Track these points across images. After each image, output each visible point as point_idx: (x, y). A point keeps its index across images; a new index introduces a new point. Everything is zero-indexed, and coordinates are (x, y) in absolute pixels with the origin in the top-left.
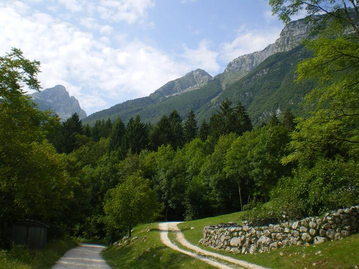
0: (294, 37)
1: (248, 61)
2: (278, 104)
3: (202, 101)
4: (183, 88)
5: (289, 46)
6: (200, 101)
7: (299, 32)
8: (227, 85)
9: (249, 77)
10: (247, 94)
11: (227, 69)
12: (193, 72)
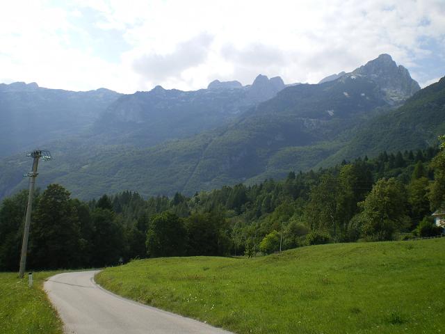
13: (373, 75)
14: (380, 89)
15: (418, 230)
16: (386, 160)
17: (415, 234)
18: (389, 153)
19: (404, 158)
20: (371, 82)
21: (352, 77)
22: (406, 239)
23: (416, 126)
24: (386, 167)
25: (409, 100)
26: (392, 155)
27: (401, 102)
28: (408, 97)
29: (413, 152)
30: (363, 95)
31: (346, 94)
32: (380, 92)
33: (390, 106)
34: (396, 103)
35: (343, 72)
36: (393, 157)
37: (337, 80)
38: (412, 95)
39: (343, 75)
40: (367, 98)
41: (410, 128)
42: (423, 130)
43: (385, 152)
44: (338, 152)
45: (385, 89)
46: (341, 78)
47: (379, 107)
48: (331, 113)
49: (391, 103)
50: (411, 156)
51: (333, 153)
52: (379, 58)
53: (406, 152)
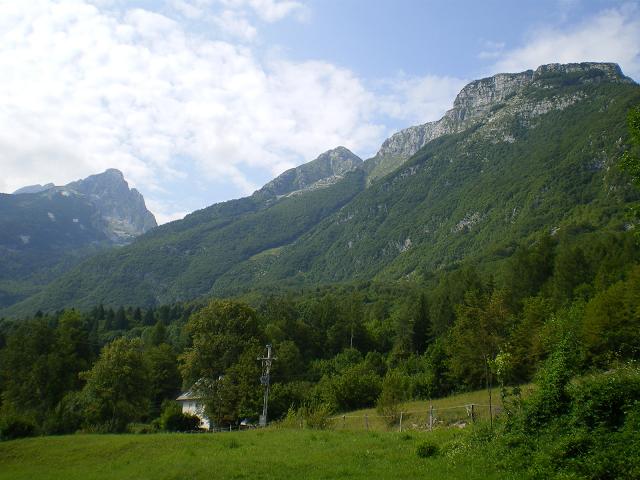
0: (473, 108)
1: (414, 139)
2: (408, 230)
3: (325, 210)
4: (309, 181)
5: (464, 124)
6: (322, 210)
7: (479, 101)
8: (372, 181)
9: (390, 179)
10: (380, 207)
11: (382, 150)
12: (330, 151)
13: (93, 195)
14: (100, 217)
15: (162, 420)
16: (102, 318)
17: (158, 426)
18: (106, 308)
19: (128, 317)
20: (90, 204)
21: (64, 193)
22: (144, 432)
23: (147, 275)
24: (101, 327)
25: (140, 239)
26: (111, 311)
27: (128, 240)
28: (139, 233)
29: (142, 310)
30: (76, 220)
31: (51, 215)
32: (100, 221)
33: (112, 242)
34: (121, 240)
35: (52, 184)
36: (112, 315)
37: (41, 193)
38: (144, 231)
39: (51, 188)
40: (82, 226)
41: (138, 276)
42: (154, 281)
43: (102, 306)
44: (29, 299)
45: (109, 218)
46: (47, 191)
47: (96, 242)
48: (25, 239)
49: (114, 239)
50: (138, 315)
51: (21, 300)
52: (106, 172)
53: (130, 309)
